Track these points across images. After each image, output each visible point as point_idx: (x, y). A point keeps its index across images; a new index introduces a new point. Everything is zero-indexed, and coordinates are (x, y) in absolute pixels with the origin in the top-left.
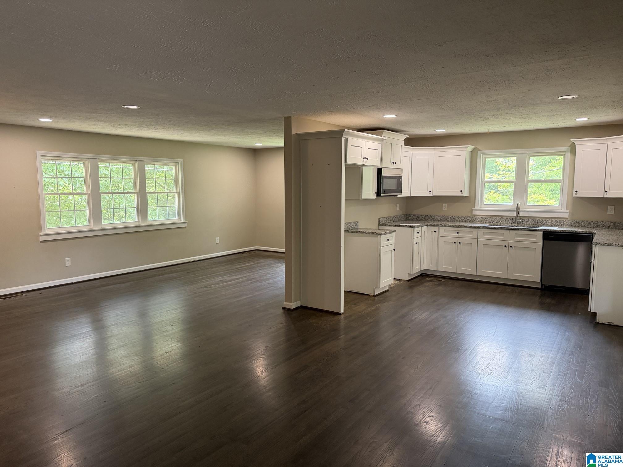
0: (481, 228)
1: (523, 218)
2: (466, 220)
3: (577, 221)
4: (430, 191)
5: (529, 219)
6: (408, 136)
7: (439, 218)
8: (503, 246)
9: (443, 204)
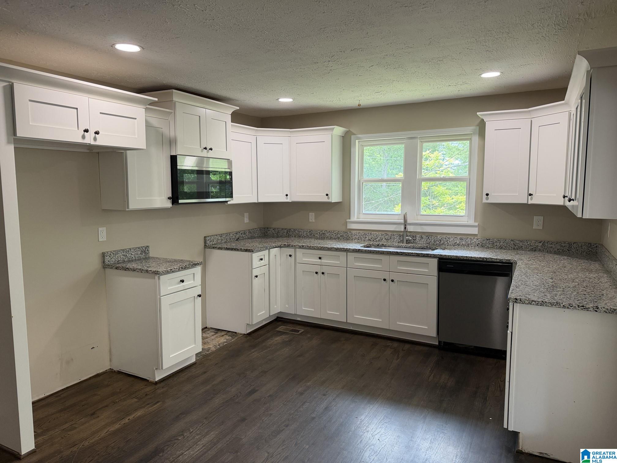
0: (350, 252)
1: (414, 235)
2: (339, 236)
3: (489, 239)
4: (287, 195)
5: (423, 236)
6: (238, 108)
7: (305, 233)
8: (381, 279)
9: (310, 213)
